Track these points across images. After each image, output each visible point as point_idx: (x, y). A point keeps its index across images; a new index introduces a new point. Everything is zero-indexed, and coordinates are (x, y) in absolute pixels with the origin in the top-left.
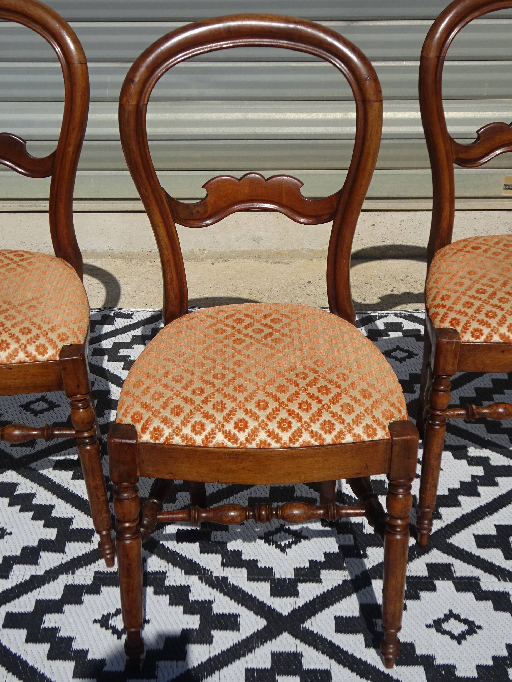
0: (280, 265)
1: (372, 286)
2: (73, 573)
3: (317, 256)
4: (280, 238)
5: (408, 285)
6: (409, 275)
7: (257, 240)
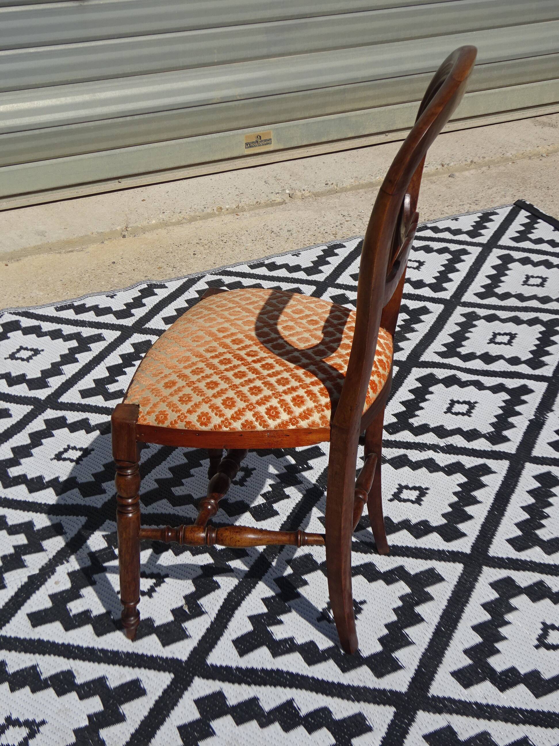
0: (75, 253)
1: (173, 254)
2: (68, 562)
3: (107, 238)
4: (63, 228)
5: (206, 247)
6: (201, 238)
7: (42, 234)
